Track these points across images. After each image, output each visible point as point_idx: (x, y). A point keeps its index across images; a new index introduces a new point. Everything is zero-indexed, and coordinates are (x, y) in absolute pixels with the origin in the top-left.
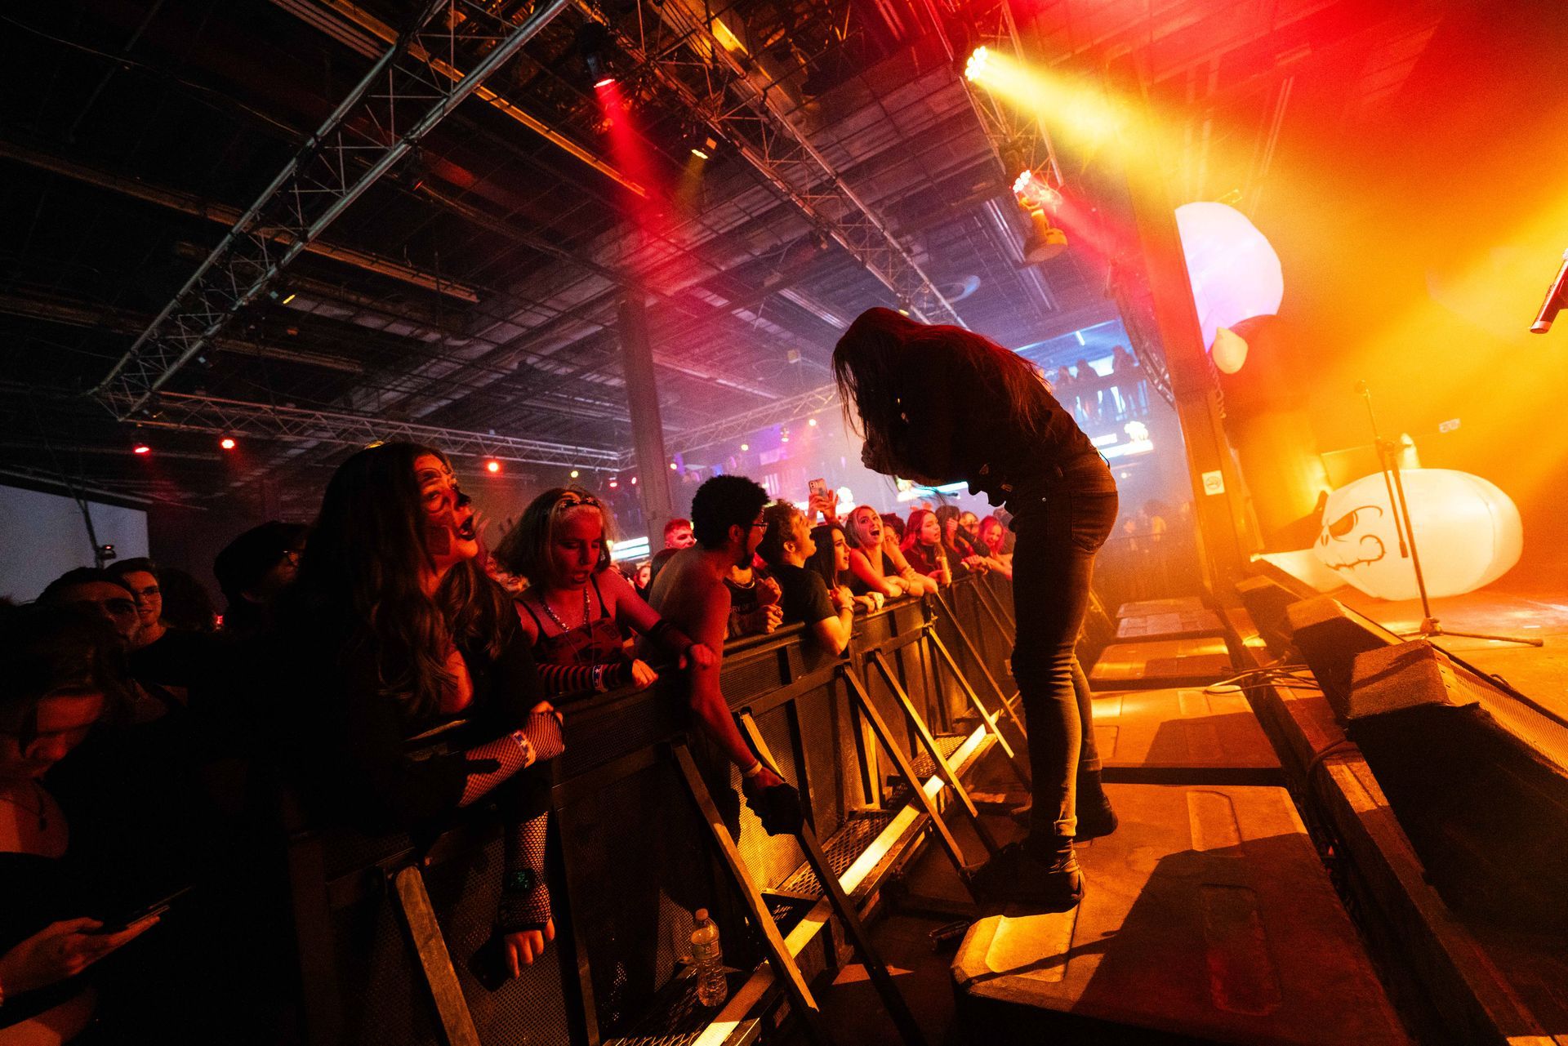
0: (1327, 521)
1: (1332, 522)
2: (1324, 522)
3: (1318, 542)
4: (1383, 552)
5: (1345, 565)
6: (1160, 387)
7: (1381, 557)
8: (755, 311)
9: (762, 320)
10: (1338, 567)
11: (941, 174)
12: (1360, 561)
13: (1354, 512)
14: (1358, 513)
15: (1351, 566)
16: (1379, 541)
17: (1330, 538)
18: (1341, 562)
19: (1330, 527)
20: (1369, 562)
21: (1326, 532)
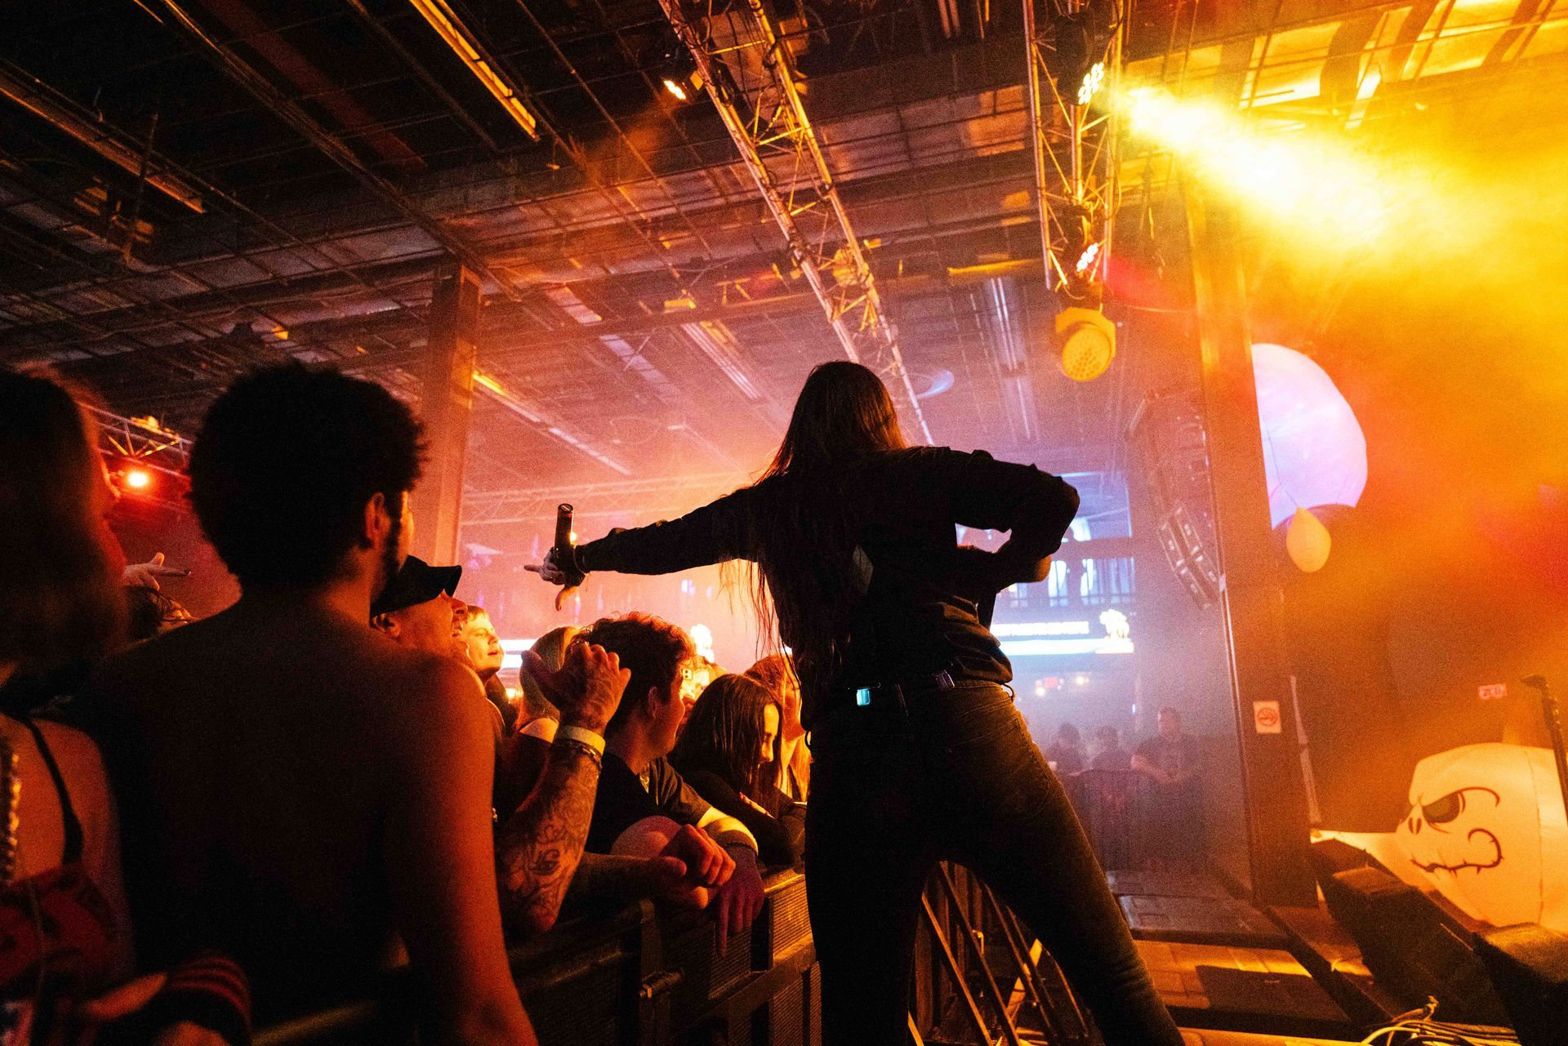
0: (1419, 799)
1: (1426, 802)
2: (1413, 799)
3: (1403, 827)
4: (1500, 857)
5: (1445, 867)
6: (1183, 572)
7: (1495, 864)
8: (634, 343)
9: (641, 359)
10: (1431, 868)
11: (945, 227)
12: (1466, 865)
13: (1460, 792)
14: (1465, 793)
15: (1454, 869)
16: (1495, 840)
17: (1424, 824)
18: (1438, 861)
19: (1425, 809)
20: (1479, 867)
21: (1417, 814)
